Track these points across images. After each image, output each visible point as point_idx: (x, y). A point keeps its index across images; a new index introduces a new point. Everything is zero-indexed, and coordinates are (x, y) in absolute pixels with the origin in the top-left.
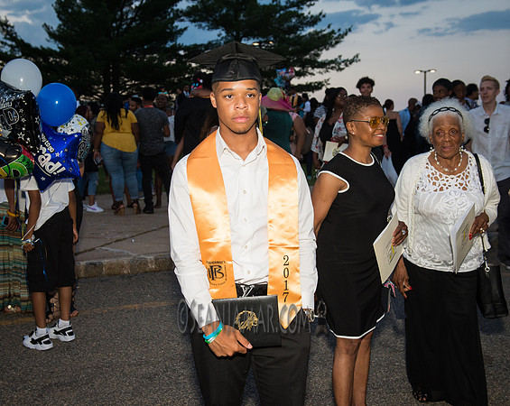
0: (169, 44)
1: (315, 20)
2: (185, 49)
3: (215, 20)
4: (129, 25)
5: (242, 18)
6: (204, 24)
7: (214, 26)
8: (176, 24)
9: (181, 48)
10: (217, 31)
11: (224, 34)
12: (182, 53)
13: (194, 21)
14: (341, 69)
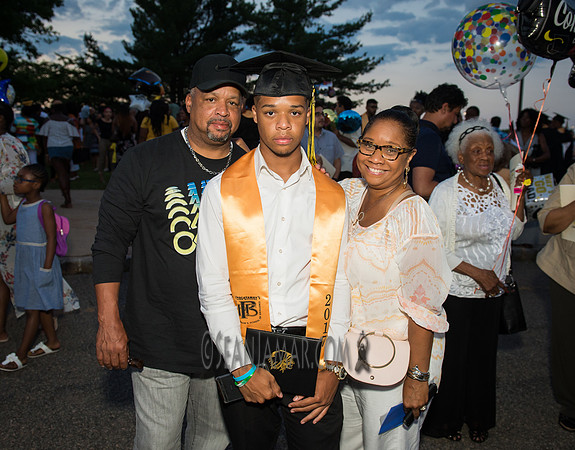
3: (268, 44)
14: (373, 92)
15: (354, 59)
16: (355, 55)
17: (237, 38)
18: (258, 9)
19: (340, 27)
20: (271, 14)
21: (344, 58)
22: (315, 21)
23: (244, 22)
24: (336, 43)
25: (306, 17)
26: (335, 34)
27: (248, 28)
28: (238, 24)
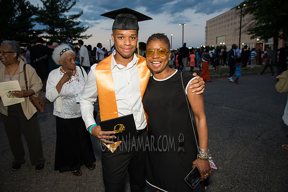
0: (30, 29)
1: (78, 24)
2: (36, 31)
3: (45, 22)
4: (14, 23)
5: (54, 22)
6: (41, 23)
7: (45, 24)
8: (32, 23)
9: (34, 31)
10: (46, 26)
11: (49, 27)
12: (34, 32)
13: (38, 22)
14: (87, 39)
15: (79, 27)
16: (79, 26)
17: (33, 20)
18: (40, 9)
19: (72, 16)
20: (45, 11)
21: (75, 27)
22: (63, 14)
23: (35, 14)
24: (72, 21)
25: (59, 12)
26: (71, 19)
27: (37, 17)
28: (33, 15)
